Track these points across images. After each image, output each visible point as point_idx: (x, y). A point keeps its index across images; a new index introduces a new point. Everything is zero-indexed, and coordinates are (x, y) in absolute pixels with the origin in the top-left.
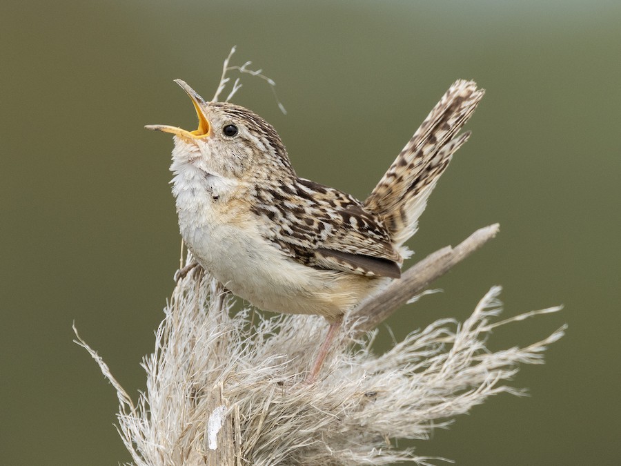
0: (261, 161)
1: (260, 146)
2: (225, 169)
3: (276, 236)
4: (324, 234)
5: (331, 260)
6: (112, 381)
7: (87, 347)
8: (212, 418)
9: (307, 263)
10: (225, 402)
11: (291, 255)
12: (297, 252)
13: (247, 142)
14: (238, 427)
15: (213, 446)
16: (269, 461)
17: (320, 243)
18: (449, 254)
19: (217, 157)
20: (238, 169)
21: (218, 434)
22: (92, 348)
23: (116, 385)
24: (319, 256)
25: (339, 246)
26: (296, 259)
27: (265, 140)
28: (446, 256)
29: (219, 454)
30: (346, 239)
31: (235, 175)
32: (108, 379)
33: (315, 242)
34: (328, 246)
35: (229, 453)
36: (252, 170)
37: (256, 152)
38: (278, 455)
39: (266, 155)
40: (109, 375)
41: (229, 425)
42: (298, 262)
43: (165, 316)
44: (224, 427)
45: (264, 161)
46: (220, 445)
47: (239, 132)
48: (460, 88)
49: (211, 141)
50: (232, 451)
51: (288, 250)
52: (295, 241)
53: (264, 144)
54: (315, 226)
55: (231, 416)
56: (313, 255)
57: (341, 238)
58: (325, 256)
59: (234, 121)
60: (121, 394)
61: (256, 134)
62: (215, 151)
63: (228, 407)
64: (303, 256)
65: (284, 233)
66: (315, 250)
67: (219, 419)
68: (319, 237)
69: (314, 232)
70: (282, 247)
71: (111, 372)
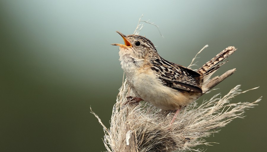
0: (150, 51)
1: (148, 46)
2: (139, 56)
3: (160, 77)
4: (176, 76)
5: (178, 86)
6: (102, 124)
7: (94, 114)
8: (127, 135)
9: (170, 87)
10: (131, 129)
11: (165, 84)
12: (167, 83)
13: (144, 46)
14: (136, 137)
15: (128, 144)
16: (148, 148)
17: (174, 80)
18: (218, 78)
19: (136, 53)
20: (143, 56)
21: (129, 140)
22: (96, 114)
23: (103, 126)
24: (174, 84)
25: (181, 81)
26: (167, 85)
27: (149, 44)
28: (216, 79)
29: (130, 147)
30: (183, 79)
31: (143, 58)
32: (100, 124)
33: (173, 79)
34: (177, 81)
35: (134, 146)
36: (148, 55)
37: (148, 48)
38: (150, 146)
39: (151, 49)
40: (101, 122)
41: (133, 136)
42: (167, 86)
43: (116, 102)
44: (131, 137)
45: (151, 50)
46: (130, 143)
47: (141, 44)
48: (230, 48)
49: (132, 48)
50: (134, 145)
51: (164, 82)
52: (166, 79)
53: (149, 45)
54: (173, 73)
55: (134, 134)
56: (172, 84)
57: (181, 78)
58: (177, 84)
59: (139, 40)
60: (105, 128)
61: (146, 43)
62: (135, 51)
63: (132, 131)
64: (169, 84)
65: (163, 75)
66: (173, 82)
67: (129, 134)
68: (174, 77)
69: (172, 75)
70: (162, 81)
71: (102, 121)
